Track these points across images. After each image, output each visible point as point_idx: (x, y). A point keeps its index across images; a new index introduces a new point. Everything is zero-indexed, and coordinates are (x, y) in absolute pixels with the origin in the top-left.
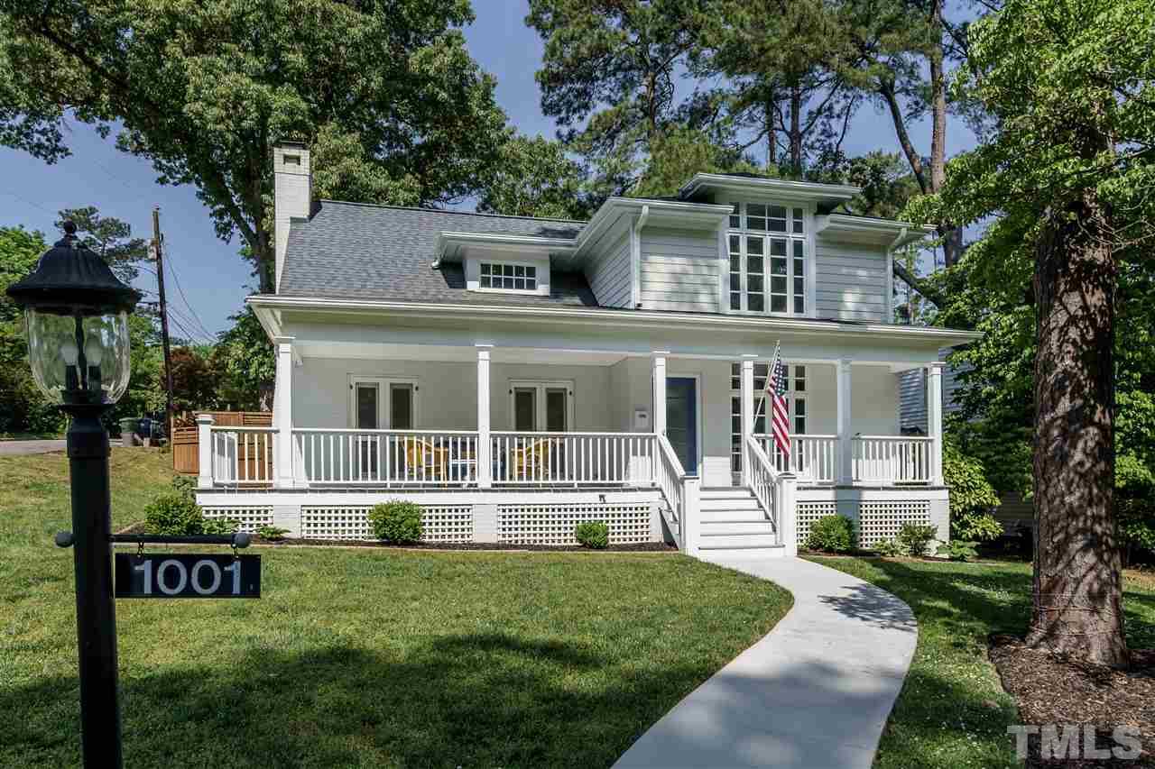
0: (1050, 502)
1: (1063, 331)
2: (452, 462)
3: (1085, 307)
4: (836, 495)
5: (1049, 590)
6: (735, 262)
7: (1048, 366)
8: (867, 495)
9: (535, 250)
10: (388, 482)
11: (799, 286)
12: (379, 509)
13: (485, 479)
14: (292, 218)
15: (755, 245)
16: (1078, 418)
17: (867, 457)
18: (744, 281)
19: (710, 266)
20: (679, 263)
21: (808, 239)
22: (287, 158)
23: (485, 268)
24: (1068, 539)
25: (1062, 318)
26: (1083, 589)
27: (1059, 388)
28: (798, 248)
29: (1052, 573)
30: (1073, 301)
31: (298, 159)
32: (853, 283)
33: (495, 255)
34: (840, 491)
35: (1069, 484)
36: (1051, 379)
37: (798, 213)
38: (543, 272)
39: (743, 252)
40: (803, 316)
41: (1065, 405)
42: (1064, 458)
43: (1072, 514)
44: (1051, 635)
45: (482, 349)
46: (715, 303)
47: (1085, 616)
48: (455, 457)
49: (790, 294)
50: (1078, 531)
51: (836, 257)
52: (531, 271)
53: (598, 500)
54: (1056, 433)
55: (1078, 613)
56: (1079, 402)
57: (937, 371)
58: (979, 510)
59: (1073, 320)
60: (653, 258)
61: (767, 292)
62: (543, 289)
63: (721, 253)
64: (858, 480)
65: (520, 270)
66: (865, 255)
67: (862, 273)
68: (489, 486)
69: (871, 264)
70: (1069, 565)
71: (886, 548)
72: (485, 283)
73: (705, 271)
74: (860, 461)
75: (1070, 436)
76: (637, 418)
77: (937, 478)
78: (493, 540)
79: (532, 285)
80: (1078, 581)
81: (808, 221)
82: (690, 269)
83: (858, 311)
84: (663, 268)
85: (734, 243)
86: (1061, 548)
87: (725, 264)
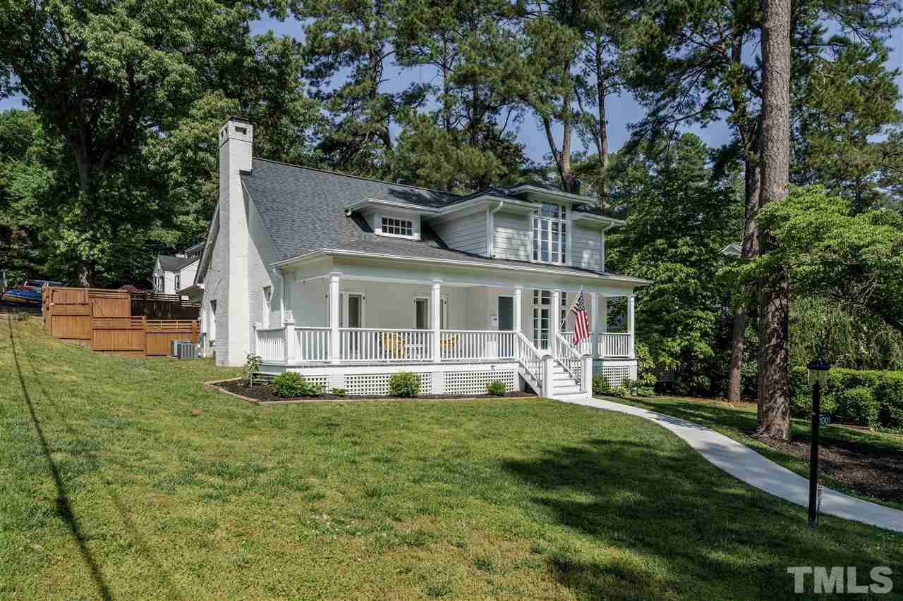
0: (768, 378)
1: (774, 313)
2: (406, 346)
3: (781, 305)
5: (766, 412)
6: (536, 233)
7: (767, 326)
8: (605, 364)
9: (414, 212)
10: (388, 359)
11: (564, 248)
12: (395, 377)
13: (436, 358)
14: (241, 171)
15: (545, 225)
16: (778, 347)
17: (604, 344)
18: (539, 244)
19: (525, 235)
20: (511, 232)
21: (568, 222)
22: (237, 129)
23: (384, 221)
24: (775, 392)
25: (773, 308)
26: (780, 411)
27: (772, 334)
28: (564, 226)
29: (768, 405)
30: (777, 302)
31: (244, 131)
32: (587, 247)
33: (391, 213)
34: (594, 362)
35: (775, 371)
36: (768, 331)
37: (564, 209)
38: (416, 225)
39: (540, 228)
40: (565, 264)
41: (774, 341)
42: (774, 361)
43: (776, 382)
44: (768, 429)
45: (436, 283)
46: (527, 256)
47: (781, 422)
48: (408, 343)
49: (560, 253)
50: (778, 389)
51: (579, 233)
52: (410, 224)
53: (490, 368)
54: (770, 351)
55: (778, 421)
56: (779, 340)
58: (647, 371)
59: (777, 309)
60: (500, 229)
61: (550, 251)
62: (416, 236)
63: (530, 228)
64: (601, 356)
65: (403, 223)
66: (592, 233)
67: (591, 242)
68: (440, 362)
69: (593, 238)
70: (775, 402)
72: (384, 230)
73: (522, 237)
74: (601, 345)
75: (775, 353)
76: (492, 320)
77: (632, 355)
78: (441, 392)
79: (410, 233)
80: (778, 409)
81: (568, 213)
82: (516, 236)
83: (589, 263)
84: (504, 235)
86: (772, 396)
87: (531, 234)
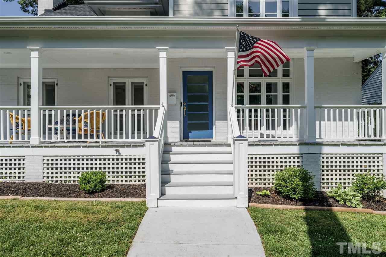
4: (300, 150)
8: (326, 150)
17: (329, 120)
53: (115, 153)
64: (320, 138)
71: (339, 196)
74: (322, 123)
76: (169, 97)
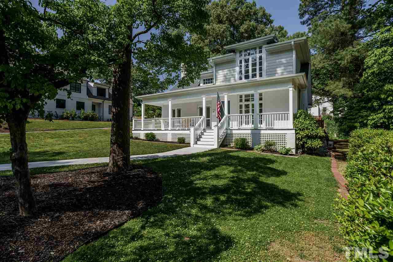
4: (252, 132)
6: (241, 67)
8: (262, 132)
11: (261, 69)
15: (247, 61)
18: (243, 72)
19: (233, 70)
20: (226, 71)
21: (264, 54)
23: (204, 80)
28: (260, 58)
32: (281, 64)
33: (206, 77)
34: (253, 130)
37: (260, 47)
39: (243, 64)
46: (235, 79)
49: (258, 72)
51: (273, 58)
57: (291, 89)
60: (219, 72)
61: (250, 73)
63: (236, 65)
64: (260, 127)
67: (284, 60)
69: (286, 56)
72: (204, 84)
79: (213, 82)
81: (263, 49)
82: (228, 72)
83: (282, 73)
84: (221, 73)
85: (241, 62)
87: (238, 68)
